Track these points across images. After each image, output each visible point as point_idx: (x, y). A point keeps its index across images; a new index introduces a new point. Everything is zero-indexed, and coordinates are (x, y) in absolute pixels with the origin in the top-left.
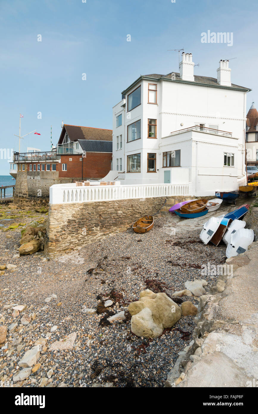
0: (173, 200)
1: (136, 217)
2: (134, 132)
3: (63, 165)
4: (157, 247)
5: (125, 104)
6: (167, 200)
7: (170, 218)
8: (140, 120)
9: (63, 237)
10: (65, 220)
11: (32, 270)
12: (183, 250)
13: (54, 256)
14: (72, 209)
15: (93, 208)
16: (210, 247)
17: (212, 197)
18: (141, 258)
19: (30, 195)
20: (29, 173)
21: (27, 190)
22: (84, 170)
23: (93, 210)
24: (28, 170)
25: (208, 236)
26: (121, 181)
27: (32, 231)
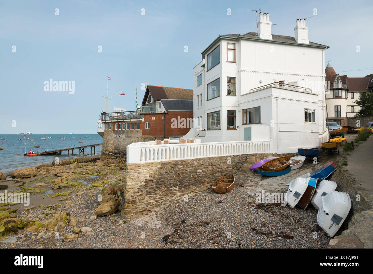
0: (254, 157)
1: (217, 176)
2: (213, 91)
3: (147, 123)
4: (239, 210)
5: (205, 64)
6: (248, 157)
7: (252, 177)
8: (219, 78)
9: (140, 198)
10: (142, 180)
11: (106, 235)
12: (267, 215)
13: (131, 218)
14: (149, 168)
15: (171, 167)
16: (297, 210)
17: (294, 154)
18: (221, 224)
19: (115, 153)
20: (115, 132)
21: (113, 148)
22: (166, 128)
23: (172, 169)
24: (114, 129)
25: (295, 198)
26: (201, 139)
27: (111, 190)
